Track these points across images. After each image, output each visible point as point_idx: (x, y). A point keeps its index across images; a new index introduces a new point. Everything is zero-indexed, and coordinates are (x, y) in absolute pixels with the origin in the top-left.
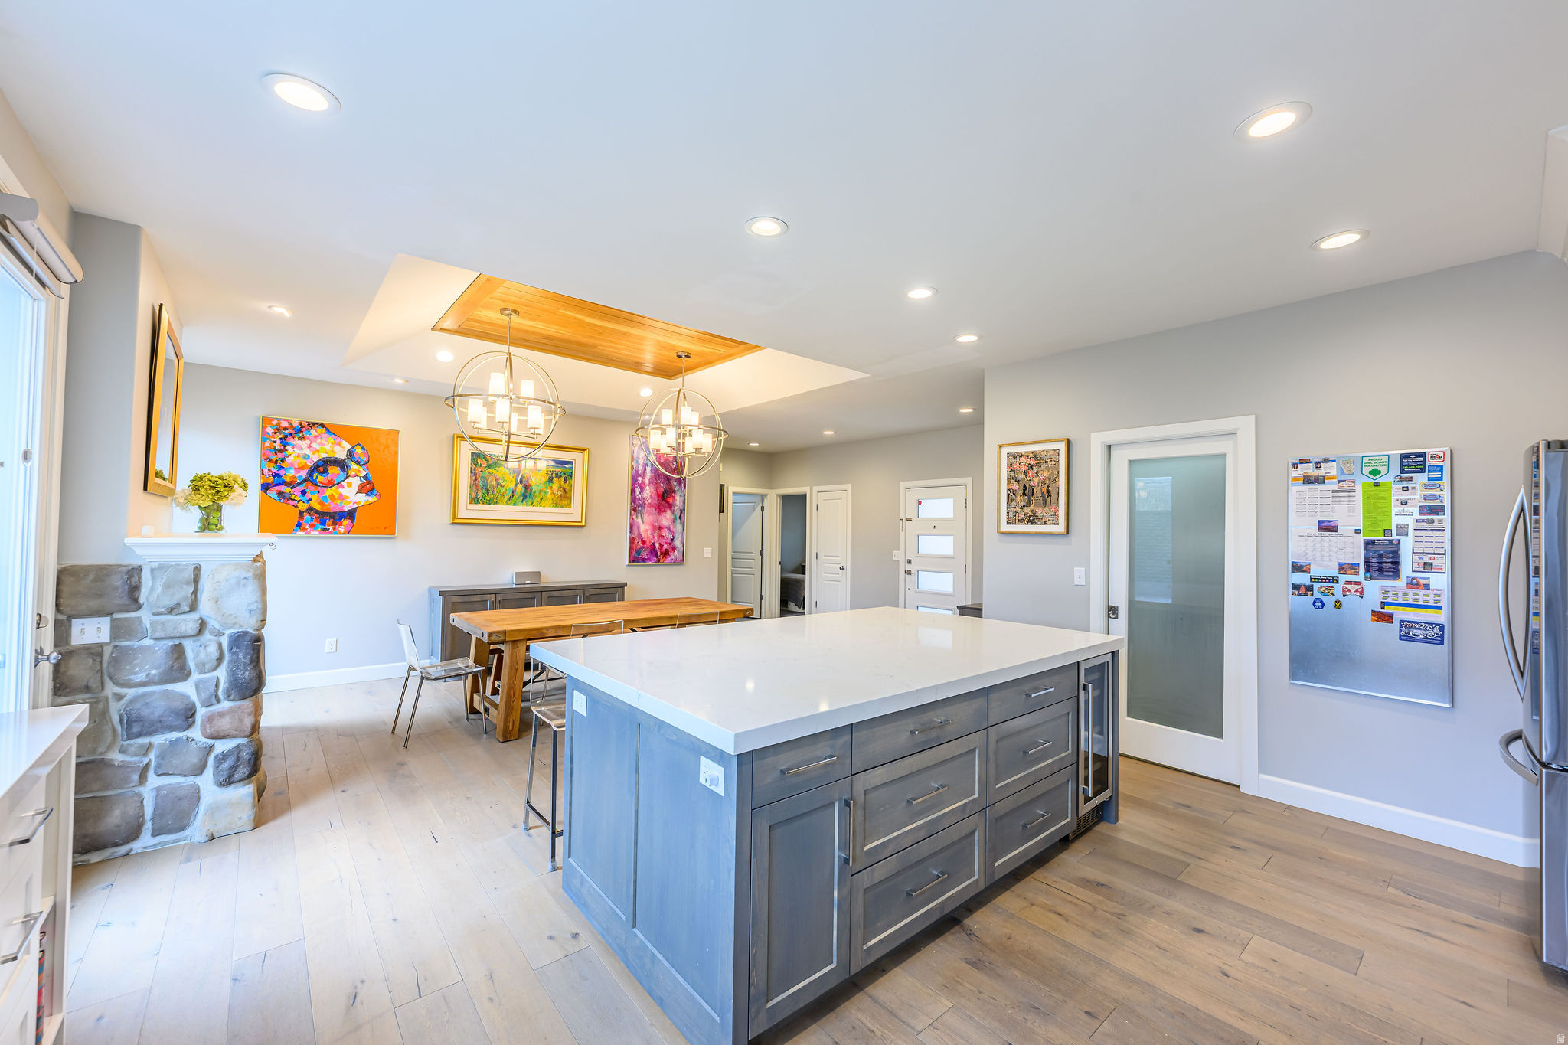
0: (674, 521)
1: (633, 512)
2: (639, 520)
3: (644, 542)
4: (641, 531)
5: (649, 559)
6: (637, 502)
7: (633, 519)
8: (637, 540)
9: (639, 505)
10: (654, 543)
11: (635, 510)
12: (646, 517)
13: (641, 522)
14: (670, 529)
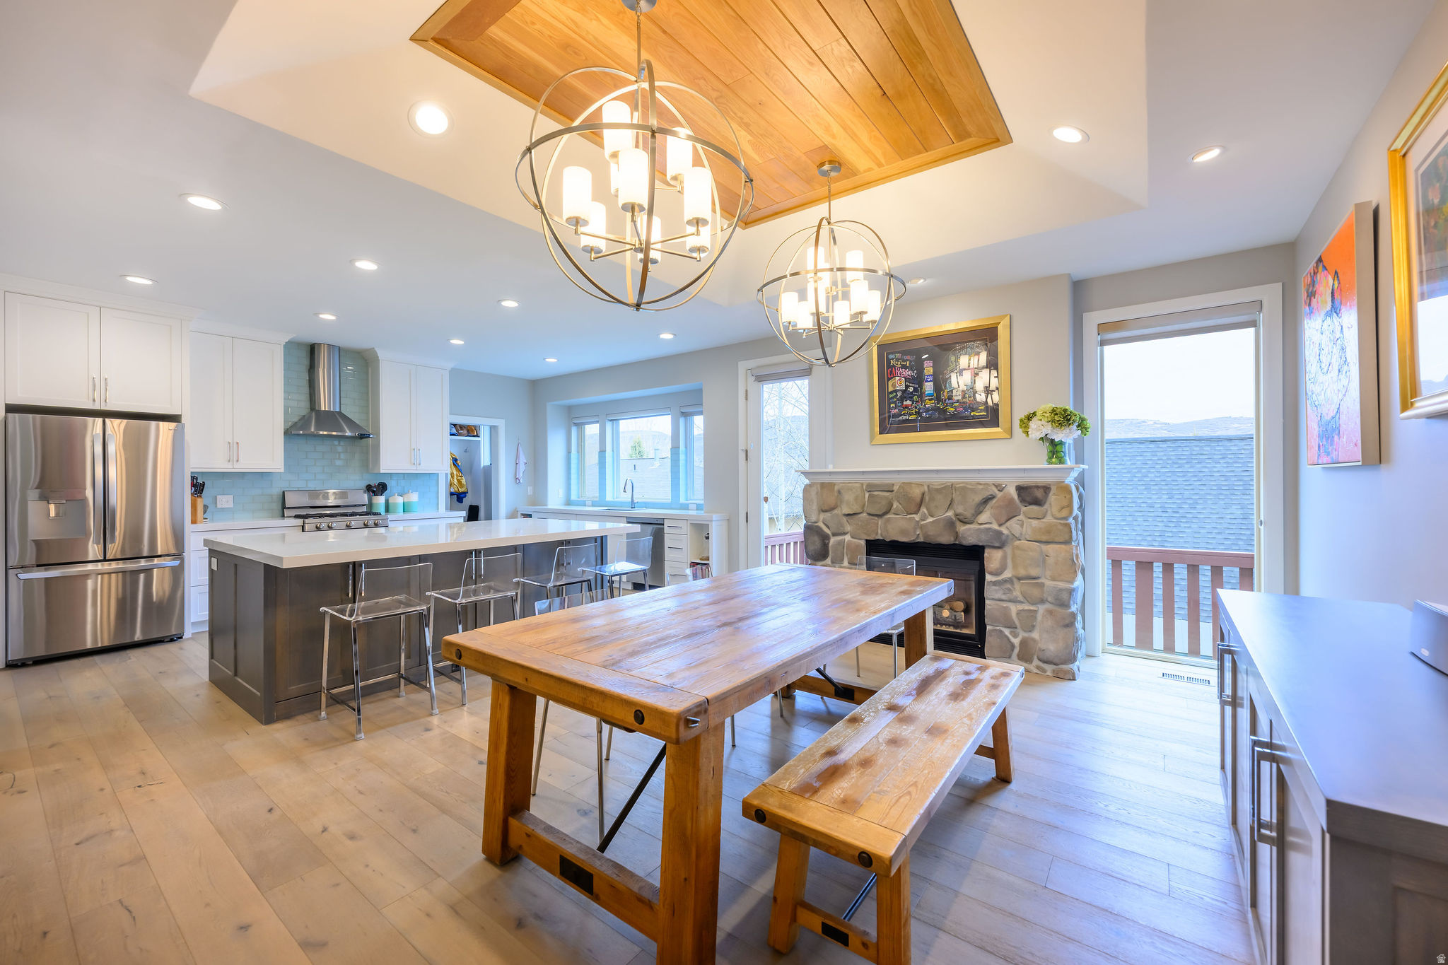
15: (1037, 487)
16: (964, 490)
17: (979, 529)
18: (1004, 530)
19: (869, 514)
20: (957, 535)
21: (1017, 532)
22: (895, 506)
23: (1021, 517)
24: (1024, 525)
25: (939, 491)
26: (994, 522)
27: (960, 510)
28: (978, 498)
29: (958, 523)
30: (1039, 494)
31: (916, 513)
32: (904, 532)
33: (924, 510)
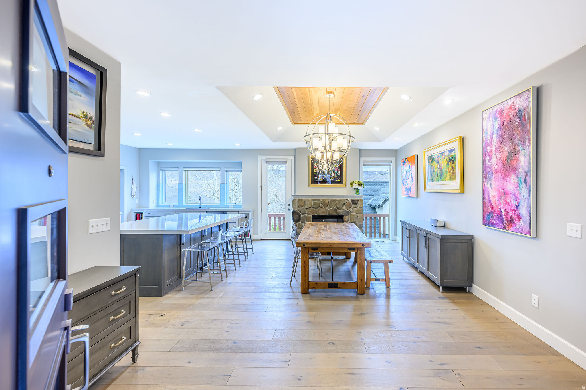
0: (518, 186)
1: (484, 179)
2: (489, 186)
3: (492, 208)
4: (490, 196)
5: (497, 224)
6: (487, 170)
7: (485, 185)
8: (488, 205)
9: (489, 173)
10: (500, 209)
11: (486, 178)
12: (493, 183)
13: (490, 188)
14: (514, 195)
15: (356, 200)
16: (339, 201)
17: (343, 211)
18: (348, 210)
19: (313, 208)
20: (337, 212)
21: (352, 211)
22: (321, 205)
23: (352, 207)
24: (352, 210)
25: (333, 201)
26: (346, 209)
27: (338, 206)
28: (343, 203)
29: (337, 209)
30: (356, 202)
31: (327, 207)
32: (323, 212)
33: (329, 206)
